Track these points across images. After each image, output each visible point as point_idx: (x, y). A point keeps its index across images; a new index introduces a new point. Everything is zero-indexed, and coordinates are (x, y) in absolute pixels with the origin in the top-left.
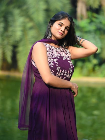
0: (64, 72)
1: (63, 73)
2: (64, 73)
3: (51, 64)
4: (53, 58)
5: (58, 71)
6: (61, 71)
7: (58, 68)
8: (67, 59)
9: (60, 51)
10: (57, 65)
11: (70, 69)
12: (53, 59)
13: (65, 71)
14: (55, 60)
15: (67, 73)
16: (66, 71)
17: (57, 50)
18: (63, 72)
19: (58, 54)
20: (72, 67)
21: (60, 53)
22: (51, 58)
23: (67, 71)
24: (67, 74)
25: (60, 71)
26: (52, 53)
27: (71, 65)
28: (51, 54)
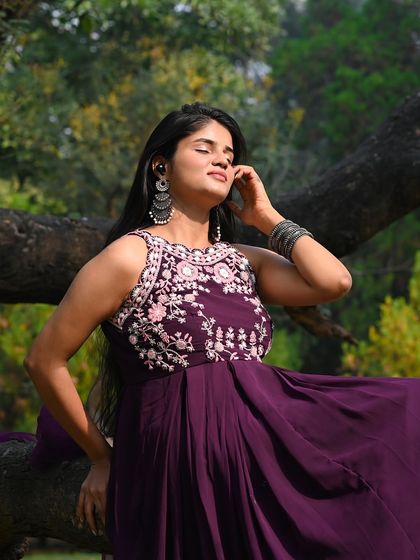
0: (236, 337)
1: (232, 341)
2: (236, 341)
3: (177, 312)
4: (178, 293)
5: (210, 333)
6: (224, 334)
7: (205, 324)
8: (239, 291)
9: (212, 263)
10: (200, 314)
11: (257, 326)
12: (180, 296)
13: (236, 333)
14: (189, 298)
15: (248, 342)
16: (242, 331)
17: (197, 259)
18: (230, 335)
19: (202, 275)
20: (264, 319)
21: (208, 269)
22: (171, 292)
23: (248, 334)
24: (249, 346)
25: (215, 333)
26: (174, 273)
27: (258, 310)
28: (170, 281)
